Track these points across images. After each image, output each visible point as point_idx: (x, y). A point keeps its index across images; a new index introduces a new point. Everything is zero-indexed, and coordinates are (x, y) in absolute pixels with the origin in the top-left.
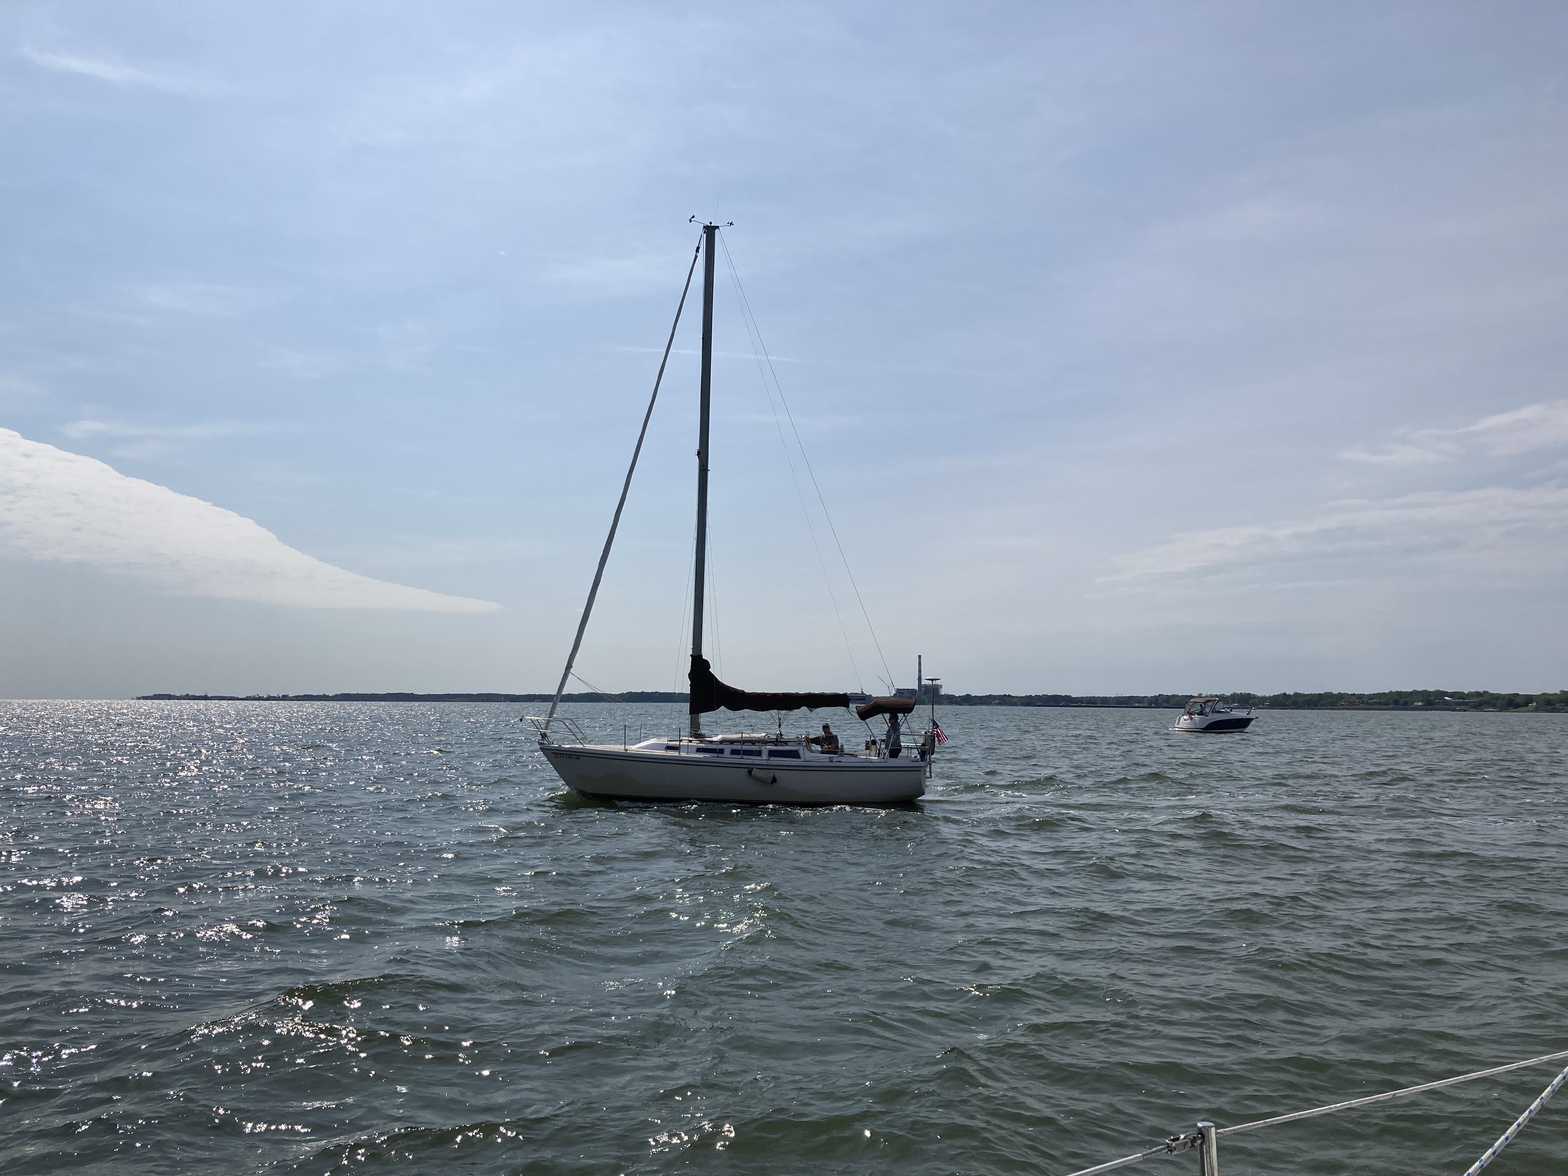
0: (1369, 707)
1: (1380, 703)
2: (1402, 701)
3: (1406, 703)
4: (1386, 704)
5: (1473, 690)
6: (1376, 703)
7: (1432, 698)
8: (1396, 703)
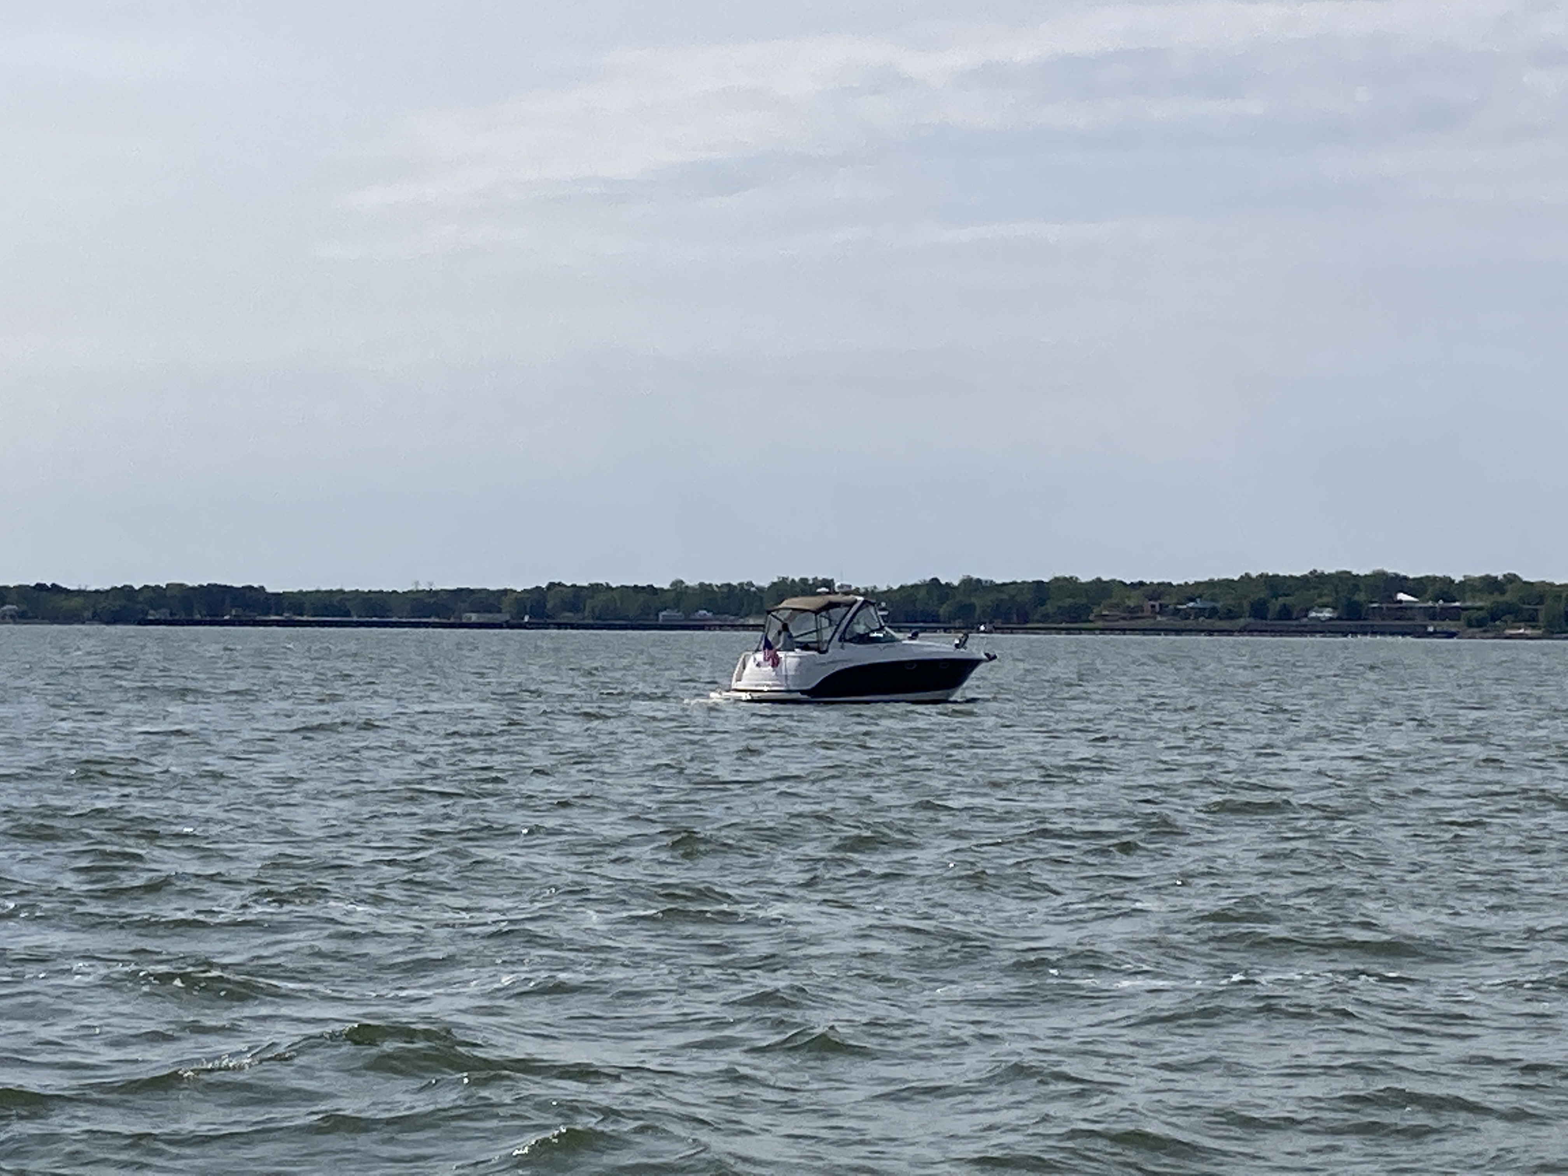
0: (1180, 624)
1: (1213, 613)
2: (1276, 605)
3: (1285, 613)
4: (1230, 615)
5: (1478, 574)
6: (1200, 612)
7: (1360, 597)
8: (1259, 610)
